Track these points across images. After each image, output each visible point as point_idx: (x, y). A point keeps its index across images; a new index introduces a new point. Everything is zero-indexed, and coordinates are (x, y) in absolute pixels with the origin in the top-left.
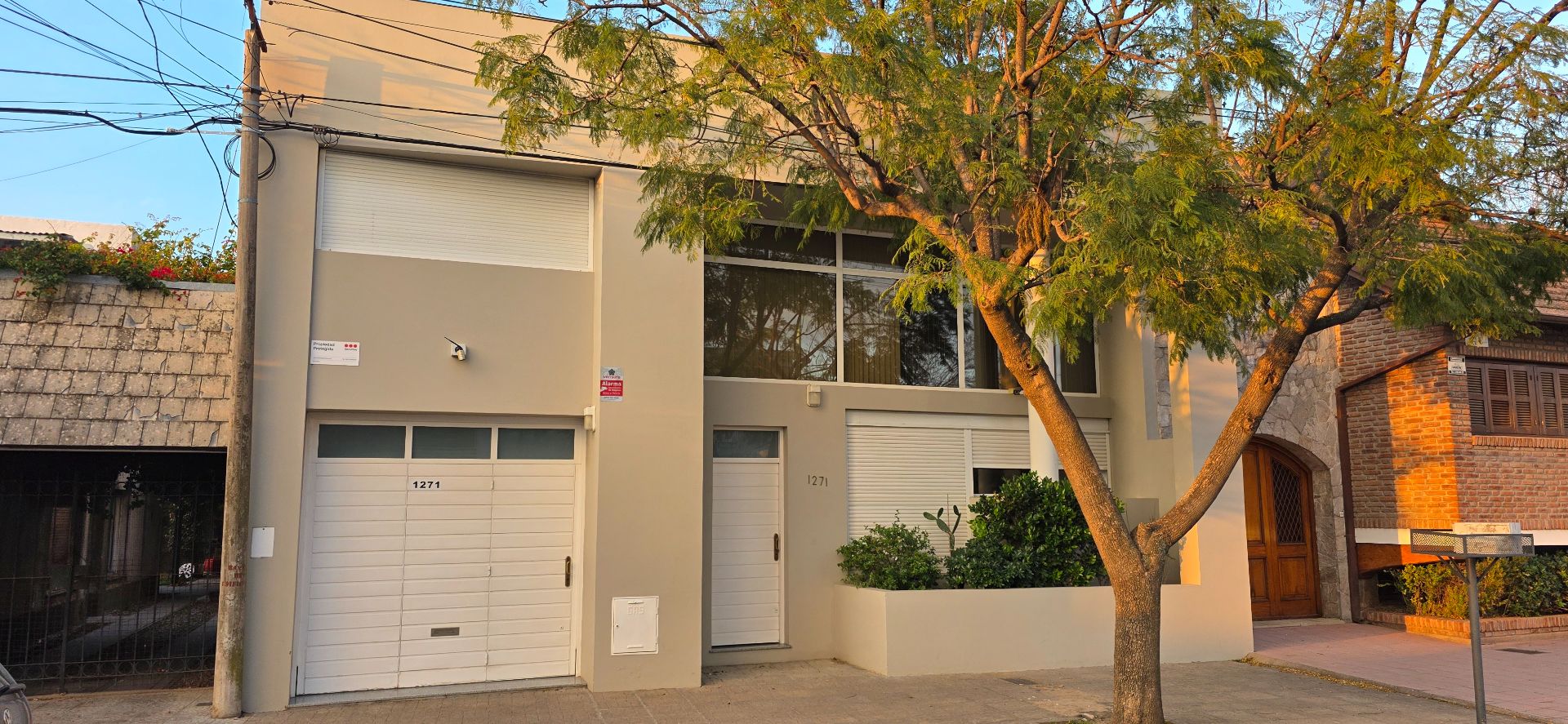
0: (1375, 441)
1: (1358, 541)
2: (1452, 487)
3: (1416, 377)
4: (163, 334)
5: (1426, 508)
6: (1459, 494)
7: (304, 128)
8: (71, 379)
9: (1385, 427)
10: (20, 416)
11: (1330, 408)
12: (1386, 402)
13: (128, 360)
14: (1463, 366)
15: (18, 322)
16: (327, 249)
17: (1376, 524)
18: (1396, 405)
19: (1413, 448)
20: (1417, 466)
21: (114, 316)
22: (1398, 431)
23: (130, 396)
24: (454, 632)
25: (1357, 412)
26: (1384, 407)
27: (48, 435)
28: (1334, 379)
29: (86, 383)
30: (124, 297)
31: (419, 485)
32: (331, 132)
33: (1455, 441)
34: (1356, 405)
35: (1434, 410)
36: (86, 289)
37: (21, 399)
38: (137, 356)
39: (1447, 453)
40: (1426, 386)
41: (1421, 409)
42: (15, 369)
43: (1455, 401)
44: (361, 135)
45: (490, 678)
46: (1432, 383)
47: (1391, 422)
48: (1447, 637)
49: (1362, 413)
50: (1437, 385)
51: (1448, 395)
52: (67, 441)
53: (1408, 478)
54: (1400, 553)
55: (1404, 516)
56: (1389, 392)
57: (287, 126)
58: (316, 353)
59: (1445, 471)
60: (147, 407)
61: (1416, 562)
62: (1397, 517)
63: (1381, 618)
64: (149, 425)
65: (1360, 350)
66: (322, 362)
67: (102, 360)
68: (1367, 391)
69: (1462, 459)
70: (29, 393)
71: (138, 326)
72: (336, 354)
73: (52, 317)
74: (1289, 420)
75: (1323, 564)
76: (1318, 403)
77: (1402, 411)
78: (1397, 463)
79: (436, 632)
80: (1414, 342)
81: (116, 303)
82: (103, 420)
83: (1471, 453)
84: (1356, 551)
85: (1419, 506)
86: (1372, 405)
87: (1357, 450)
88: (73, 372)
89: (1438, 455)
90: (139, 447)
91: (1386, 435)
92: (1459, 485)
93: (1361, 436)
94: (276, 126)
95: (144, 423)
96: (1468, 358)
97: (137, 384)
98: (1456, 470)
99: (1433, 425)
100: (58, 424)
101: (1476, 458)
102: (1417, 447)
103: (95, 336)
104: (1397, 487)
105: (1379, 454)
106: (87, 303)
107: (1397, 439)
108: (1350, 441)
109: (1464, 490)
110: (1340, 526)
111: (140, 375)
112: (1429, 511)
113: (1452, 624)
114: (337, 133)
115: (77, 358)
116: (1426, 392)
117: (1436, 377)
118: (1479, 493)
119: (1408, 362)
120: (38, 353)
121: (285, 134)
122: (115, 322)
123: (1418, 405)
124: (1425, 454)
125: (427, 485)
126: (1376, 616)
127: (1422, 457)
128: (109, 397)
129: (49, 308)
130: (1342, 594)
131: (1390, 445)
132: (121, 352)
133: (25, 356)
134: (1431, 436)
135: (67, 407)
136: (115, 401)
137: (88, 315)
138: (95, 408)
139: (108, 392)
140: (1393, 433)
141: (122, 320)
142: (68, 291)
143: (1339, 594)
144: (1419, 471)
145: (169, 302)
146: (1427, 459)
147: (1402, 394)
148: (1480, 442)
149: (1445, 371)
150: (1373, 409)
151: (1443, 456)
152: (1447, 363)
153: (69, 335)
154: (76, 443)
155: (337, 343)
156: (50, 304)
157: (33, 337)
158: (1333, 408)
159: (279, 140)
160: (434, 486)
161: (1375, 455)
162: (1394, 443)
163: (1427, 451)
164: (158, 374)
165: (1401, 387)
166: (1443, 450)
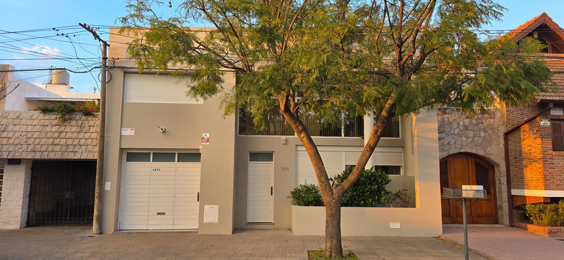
0: (517, 154)
1: (512, 194)
2: (542, 172)
3: (530, 128)
4: (92, 127)
5: (534, 181)
6: (544, 175)
7: (119, 67)
8: (66, 141)
9: (520, 148)
10: (52, 151)
11: (501, 141)
12: (521, 138)
13: (81, 135)
14: (549, 123)
15: (56, 126)
16: (126, 102)
17: (518, 188)
18: (524, 140)
19: (529, 157)
20: (531, 164)
21: (80, 123)
22: (525, 150)
23: (80, 145)
24: (164, 214)
25: (512, 143)
26: (520, 140)
27: (58, 156)
28: (503, 129)
29: (70, 142)
30: (84, 118)
31: (154, 170)
32: (126, 68)
33: (543, 154)
34: (511, 140)
35: (536, 141)
36: (74, 116)
37: (53, 146)
38: (84, 134)
39: (540, 159)
40: (533, 132)
41: (532, 141)
42: (53, 138)
43: (543, 138)
44: (134, 68)
45: (174, 228)
46: (535, 130)
47: (522, 146)
48: (540, 234)
49: (513, 143)
50: (537, 131)
51: (540, 135)
52: (62, 158)
53: (528, 169)
54: (526, 199)
55: (527, 184)
56: (522, 134)
57: (115, 67)
58: (122, 132)
59: (539, 165)
60: (83, 148)
61: (531, 203)
62: (524, 185)
63: (520, 225)
64: (83, 153)
65: (512, 118)
66: (124, 134)
67: (75, 135)
68: (515, 134)
69: (547, 161)
70: (56, 145)
71: (86, 126)
72: (128, 132)
73: (65, 124)
74: (480, 146)
75: (498, 203)
76: (494, 139)
77: (526, 142)
78: (524, 163)
79: (158, 214)
80: (529, 114)
81: (81, 119)
82: (72, 152)
83: (552, 159)
84: (511, 198)
85: (532, 180)
86: (516, 140)
87: (512, 158)
88: (67, 139)
89: (537, 160)
90: (80, 159)
91: (521, 151)
92: (545, 172)
93: (513, 152)
94: (112, 68)
95: (82, 152)
96: (552, 120)
97: (82, 142)
98: (543, 166)
99: (536, 147)
100: (61, 153)
101: (555, 161)
102: (531, 156)
103: (74, 129)
104: (524, 173)
105: (519, 159)
106: (74, 120)
107: (524, 153)
108: (510, 154)
109: (548, 174)
110: (504, 188)
111: (84, 139)
112: (535, 182)
113: (542, 228)
114: (127, 68)
115: (69, 135)
116: (533, 134)
117: (536, 128)
118: (556, 175)
119: (527, 122)
120: (60, 134)
121: (114, 70)
122: (80, 125)
123: (531, 140)
124: (533, 159)
125: (157, 170)
126: (518, 224)
127: (532, 160)
128: (75, 145)
129: (64, 121)
130: (505, 215)
131: (522, 156)
132: (80, 133)
133: (56, 135)
134: (535, 152)
135: (64, 149)
136: (76, 146)
137: (73, 123)
138: (71, 149)
139: (75, 144)
140: (523, 151)
141: (82, 124)
142: (70, 117)
143: (503, 215)
144: (531, 166)
145: (94, 118)
146: (534, 161)
147: (526, 135)
148: (557, 154)
149: (539, 126)
150: (516, 141)
151: (539, 160)
152: (540, 122)
153: (68, 128)
154: (65, 158)
155: (128, 129)
156: (65, 120)
157: (59, 129)
158: (502, 141)
159: (113, 71)
160: (159, 170)
161: (518, 160)
162: (523, 155)
163: (534, 158)
164: (88, 139)
165: (525, 132)
166: (539, 158)
